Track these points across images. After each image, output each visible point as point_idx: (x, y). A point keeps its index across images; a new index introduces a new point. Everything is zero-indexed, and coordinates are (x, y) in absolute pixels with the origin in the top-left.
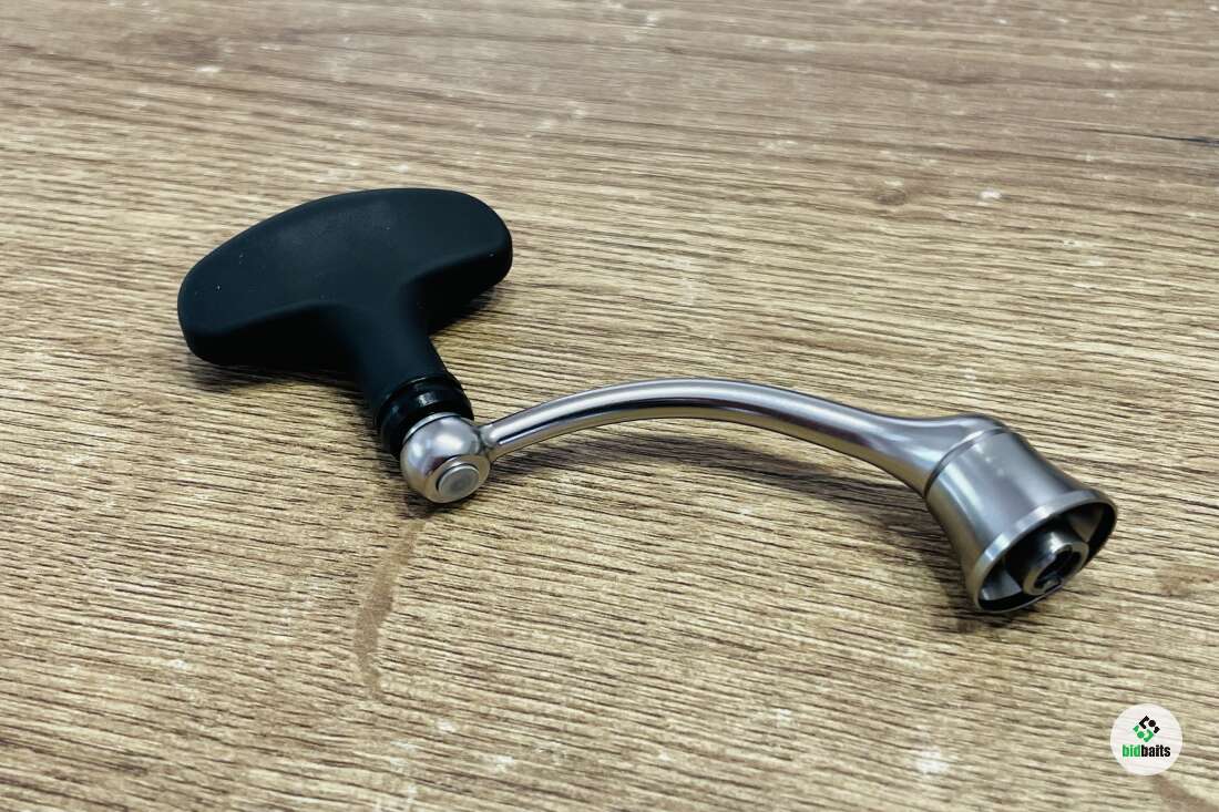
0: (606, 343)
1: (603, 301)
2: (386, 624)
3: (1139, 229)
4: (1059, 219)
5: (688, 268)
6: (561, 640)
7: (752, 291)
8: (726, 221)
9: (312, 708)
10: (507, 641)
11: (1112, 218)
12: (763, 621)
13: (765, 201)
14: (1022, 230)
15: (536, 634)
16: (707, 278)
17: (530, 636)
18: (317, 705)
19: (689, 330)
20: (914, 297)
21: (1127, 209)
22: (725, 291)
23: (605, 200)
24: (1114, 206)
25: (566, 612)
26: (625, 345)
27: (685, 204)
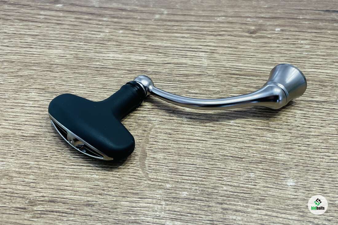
0: (186, 79)
1: (183, 67)
2: (147, 160)
3: (317, 37)
4: (296, 35)
5: (204, 56)
6: (193, 160)
7: (222, 61)
8: (211, 41)
9: (133, 184)
10: (179, 162)
11: (309, 34)
12: (242, 151)
13: (220, 35)
14: (288, 39)
15: (186, 159)
16: (209, 58)
17: (184, 160)
18: (134, 183)
19: (207, 73)
20: (264, 59)
21: (313, 31)
22: (215, 62)
23: (178, 38)
24: (309, 31)
25: (192, 153)
26: (191, 79)
27: (199, 37)
